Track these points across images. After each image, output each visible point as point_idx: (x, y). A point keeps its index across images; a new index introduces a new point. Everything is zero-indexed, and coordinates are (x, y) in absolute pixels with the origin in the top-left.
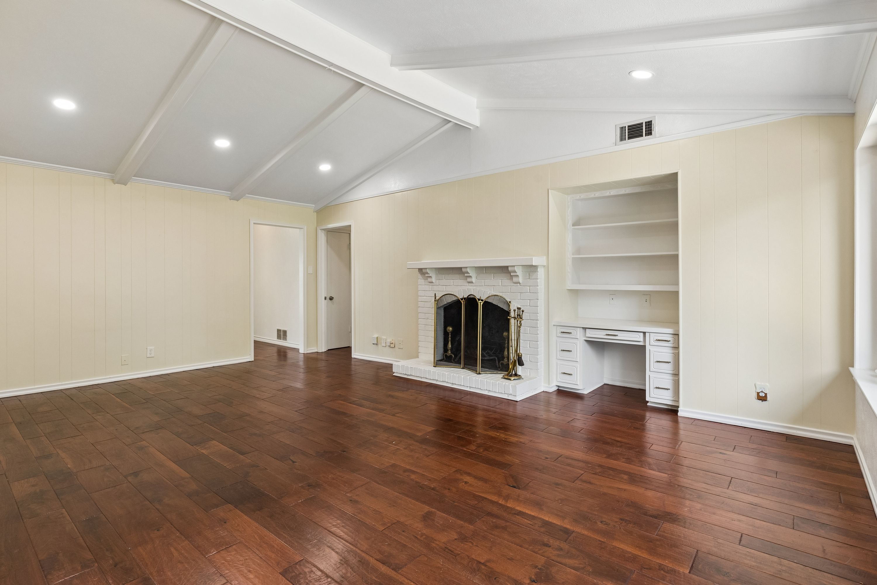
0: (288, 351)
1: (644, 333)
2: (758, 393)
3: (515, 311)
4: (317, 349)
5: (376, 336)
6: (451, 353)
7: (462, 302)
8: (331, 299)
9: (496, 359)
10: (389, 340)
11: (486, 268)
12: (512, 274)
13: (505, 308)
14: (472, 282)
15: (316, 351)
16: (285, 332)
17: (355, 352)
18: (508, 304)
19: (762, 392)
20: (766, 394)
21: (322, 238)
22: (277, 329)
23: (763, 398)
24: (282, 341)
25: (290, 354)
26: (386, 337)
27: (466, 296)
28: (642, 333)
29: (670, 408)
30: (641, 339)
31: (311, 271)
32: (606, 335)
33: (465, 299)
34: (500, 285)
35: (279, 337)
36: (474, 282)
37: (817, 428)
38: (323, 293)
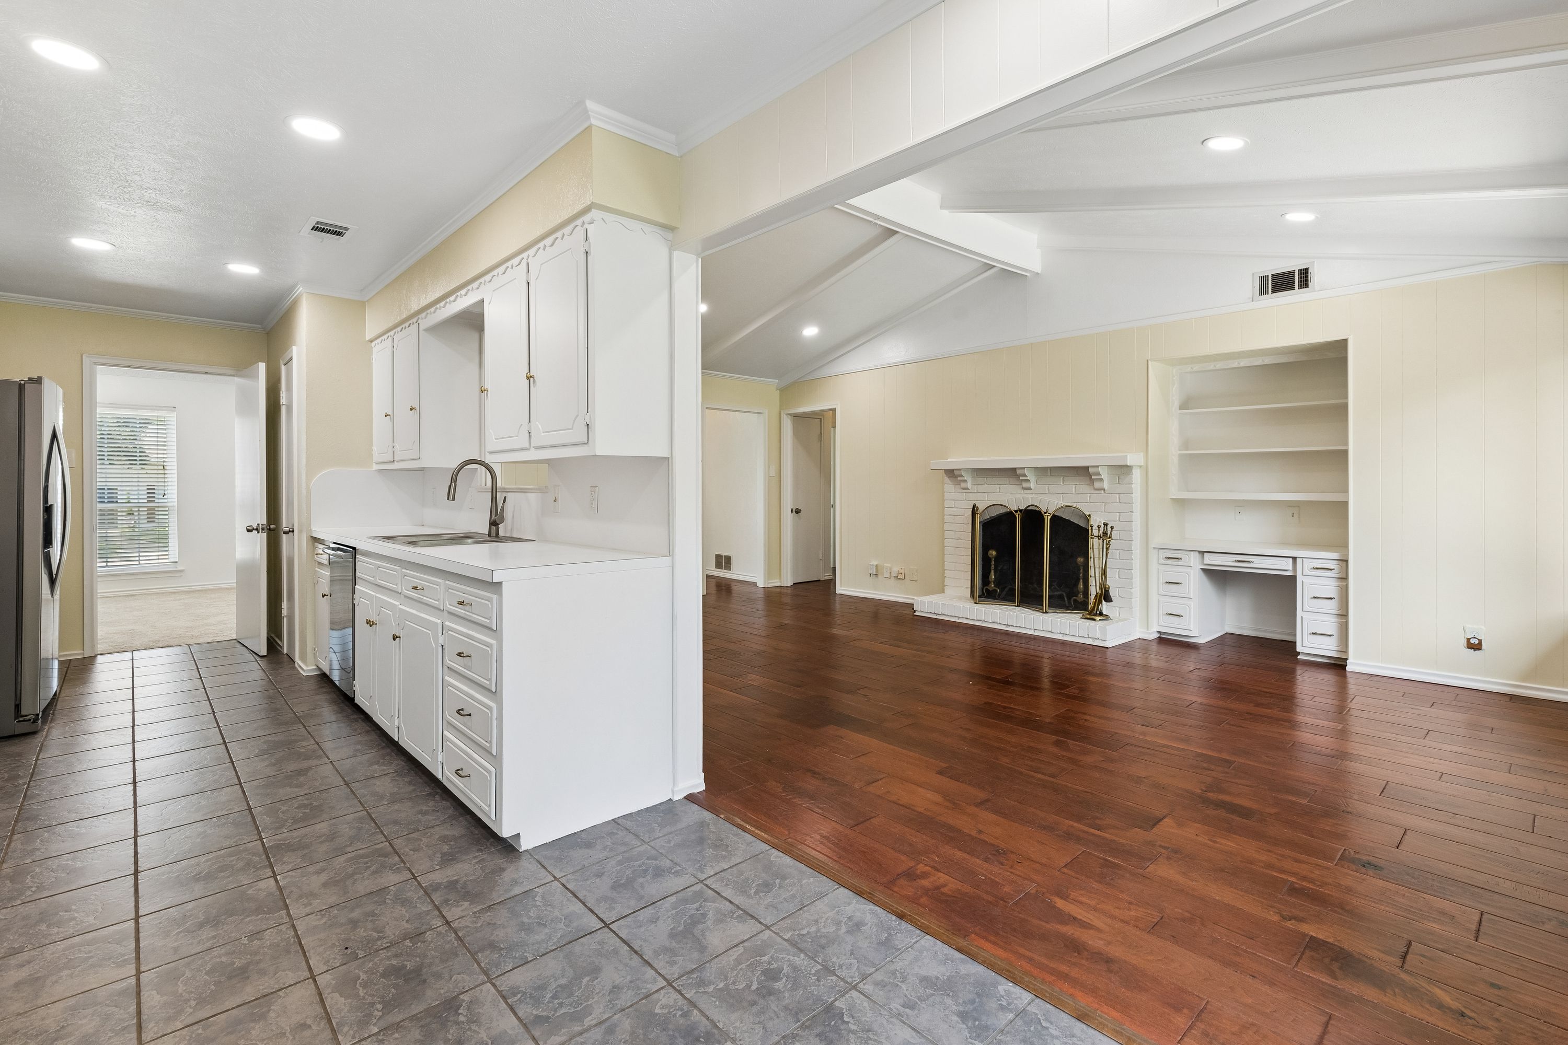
0: (732, 583)
1: (1294, 559)
2: (1468, 640)
3: (1099, 527)
4: (781, 582)
5: (875, 563)
6: (995, 586)
7: (1017, 516)
8: (798, 511)
9: (1064, 595)
10: (896, 569)
11: (1051, 469)
12: (1093, 477)
13: (1082, 524)
14: (1030, 489)
15: (779, 584)
16: (728, 559)
17: (841, 587)
18: (1087, 518)
19: (1475, 638)
20: (1480, 641)
21: (788, 426)
22: (716, 555)
23: (1474, 646)
24: (723, 570)
25: (735, 588)
26: (889, 565)
27: (1023, 507)
28: (1291, 559)
29: (1333, 662)
30: (1290, 567)
31: (773, 473)
32: (1236, 561)
33: (1021, 511)
34: (1074, 492)
35: (718, 565)
36: (1033, 488)
37: (1557, 686)
38: (788, 504)
